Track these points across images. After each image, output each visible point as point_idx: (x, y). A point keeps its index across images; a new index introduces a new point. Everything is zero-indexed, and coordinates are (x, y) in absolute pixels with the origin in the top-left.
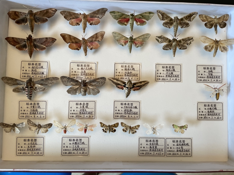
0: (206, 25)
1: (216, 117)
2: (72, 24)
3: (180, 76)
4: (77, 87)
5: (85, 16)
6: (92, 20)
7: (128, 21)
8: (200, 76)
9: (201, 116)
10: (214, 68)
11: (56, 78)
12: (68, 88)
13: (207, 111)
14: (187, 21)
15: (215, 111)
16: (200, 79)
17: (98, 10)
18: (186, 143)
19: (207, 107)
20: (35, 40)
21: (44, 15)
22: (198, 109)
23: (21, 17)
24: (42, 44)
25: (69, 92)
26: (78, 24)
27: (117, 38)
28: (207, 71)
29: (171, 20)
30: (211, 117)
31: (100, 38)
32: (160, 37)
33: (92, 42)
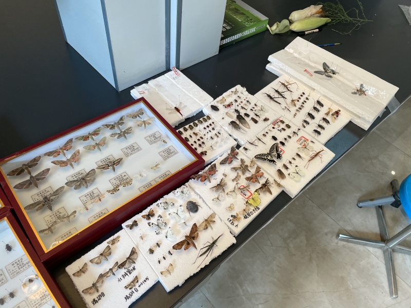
0: (133, 118)
1: (174, 153)
2: (55, 156)
4: (79, 183)
6: (66, 148)
7: (88, 137)
10: (155, 134)
11: (63, 187)
12: (74, 187)
14: (122, 121)
15: (171, 151)
17: (67, 142)
18: (167, 174)
19: (165, 152)
21: (34, 162)
22: (161, 156)
23: (19, 171)
24: (41, 176)
25: (75, 189)
26: (59, 155)
27: (88, 148)
28: (152, 137)
29: (113, 125)
30: (171, 155)
31: (78, 154)
32: (112, 135)
33: (73, 158)
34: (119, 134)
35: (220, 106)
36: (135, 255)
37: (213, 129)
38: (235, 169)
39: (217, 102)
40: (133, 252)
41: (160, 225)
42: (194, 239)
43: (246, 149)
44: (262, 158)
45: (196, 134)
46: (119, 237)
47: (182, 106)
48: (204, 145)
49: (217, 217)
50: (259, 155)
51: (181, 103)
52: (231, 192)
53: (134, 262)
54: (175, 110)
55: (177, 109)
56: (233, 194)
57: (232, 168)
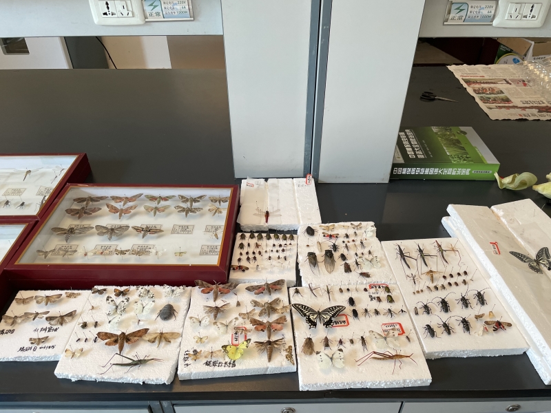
0: (212, 201)
2: (116, 202)
3: (191, 231)
4: (106, 231)
5: (127, 198)
6: (131, 200)
7: (156, 199)
8: (208, 231)
9: (203, 253)
12: (99, 232)
14: (199, 200)
17: (137, 195)
20: (86, 209)
21: (99, 198)
22: (202, 249)
23: (82, 200)
24: (90, 211)
26: (121, 202)
27: (146, 208)
29: (188, 199)
31: (134, 208)
32: (177, 206)
33: (127, 210)
34: (184, 208)
35: (319, 232)
36: (70, 318)
37: (284, 251)
39: (321, 226)
40: (71, 315)
41: (119, 307)
42: (127, 342)
43: (297, 291)
44: (302, 311)
45: (257, 246)
46: (79, 294)
47: (277, 213)
48: (254, 261)
49: (179, 340)
50: (302, 305)
51: (279, 210)
52: (222, 324)
53: (62, 324)
54: (264, 214)
55: (267, 214)
56: (222, 329)
57: (253, 301)
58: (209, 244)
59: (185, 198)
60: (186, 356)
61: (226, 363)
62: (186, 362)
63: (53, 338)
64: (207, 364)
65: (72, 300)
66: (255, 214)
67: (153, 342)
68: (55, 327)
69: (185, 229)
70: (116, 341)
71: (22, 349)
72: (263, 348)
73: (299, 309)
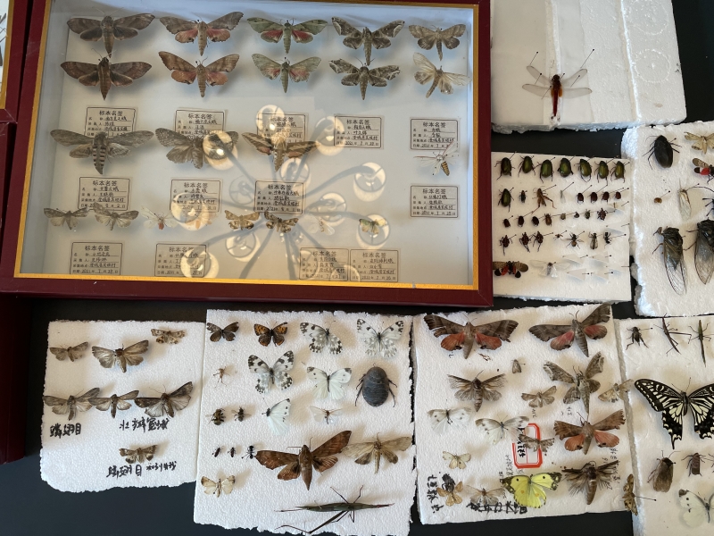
0: (420, 43)
1: (446, 212)
2: (180, 40)
3: (379, 138)
5: (203, 26)
6: (216, 33)
8: (417, 137)
9: (416, 210)
10: (443, 125)
11: (148, 134)
13: (428, 201)
14: (387, 37)
15: (444, 202)
16: (417, 143)
17: (227, 16)
18: (387, 258)
19: (428, 195)
20: (114, 66)
21: (131, 25)
22: (412, 197)
23: (91, 28)
24: (125, 73)
25: (170, 157)
26: (191, 40)
27: (261, 65)
28: (429, 128)
29: (358, 34)
30: (435, 211)
31: (230, 66)
32: (338, 63)
33: (214, 71)
34: (355, 70)
35: (684, 155)
36: (184, 399)
37: (602, 215)
38: (555, 372)
39: (689, 137)
40: (185, 392)
41: (277, 374)
42: (316, 468)
43: (636, 336)
44: (654, 397)
45: (541, 198)
46: (181, 334)
47: (580, 84)
48: (537, 245)
49: (411, 450)
50: (656, 383)
51: (582, 72)
52: (493, 421)
53: (172, 414)
54: (548, 85)
55: (556, 87)
56: (495, 431)
57: (550, 365)
58: (426, 181)
59: (351, 29)
60: (432, 489)
61: (508, 505)
62: (435, 502)
63: (166, 444)
64: (474, 506)
65: (171, 348)
66: (526, 86)
67: (366, 462)
68: (161, 419)
69: (363, 133)
70: (296, 471)
71: (113, 471)
72: (580, 482)
73: (648, 391)
